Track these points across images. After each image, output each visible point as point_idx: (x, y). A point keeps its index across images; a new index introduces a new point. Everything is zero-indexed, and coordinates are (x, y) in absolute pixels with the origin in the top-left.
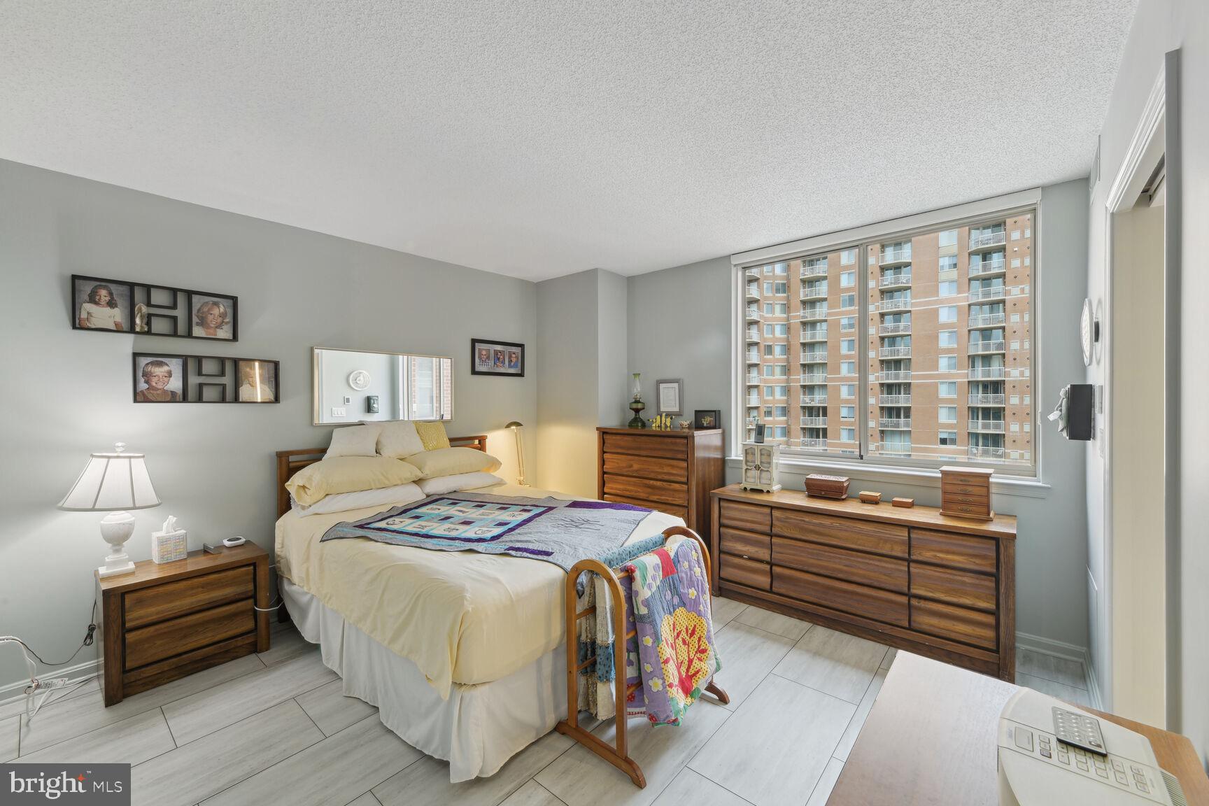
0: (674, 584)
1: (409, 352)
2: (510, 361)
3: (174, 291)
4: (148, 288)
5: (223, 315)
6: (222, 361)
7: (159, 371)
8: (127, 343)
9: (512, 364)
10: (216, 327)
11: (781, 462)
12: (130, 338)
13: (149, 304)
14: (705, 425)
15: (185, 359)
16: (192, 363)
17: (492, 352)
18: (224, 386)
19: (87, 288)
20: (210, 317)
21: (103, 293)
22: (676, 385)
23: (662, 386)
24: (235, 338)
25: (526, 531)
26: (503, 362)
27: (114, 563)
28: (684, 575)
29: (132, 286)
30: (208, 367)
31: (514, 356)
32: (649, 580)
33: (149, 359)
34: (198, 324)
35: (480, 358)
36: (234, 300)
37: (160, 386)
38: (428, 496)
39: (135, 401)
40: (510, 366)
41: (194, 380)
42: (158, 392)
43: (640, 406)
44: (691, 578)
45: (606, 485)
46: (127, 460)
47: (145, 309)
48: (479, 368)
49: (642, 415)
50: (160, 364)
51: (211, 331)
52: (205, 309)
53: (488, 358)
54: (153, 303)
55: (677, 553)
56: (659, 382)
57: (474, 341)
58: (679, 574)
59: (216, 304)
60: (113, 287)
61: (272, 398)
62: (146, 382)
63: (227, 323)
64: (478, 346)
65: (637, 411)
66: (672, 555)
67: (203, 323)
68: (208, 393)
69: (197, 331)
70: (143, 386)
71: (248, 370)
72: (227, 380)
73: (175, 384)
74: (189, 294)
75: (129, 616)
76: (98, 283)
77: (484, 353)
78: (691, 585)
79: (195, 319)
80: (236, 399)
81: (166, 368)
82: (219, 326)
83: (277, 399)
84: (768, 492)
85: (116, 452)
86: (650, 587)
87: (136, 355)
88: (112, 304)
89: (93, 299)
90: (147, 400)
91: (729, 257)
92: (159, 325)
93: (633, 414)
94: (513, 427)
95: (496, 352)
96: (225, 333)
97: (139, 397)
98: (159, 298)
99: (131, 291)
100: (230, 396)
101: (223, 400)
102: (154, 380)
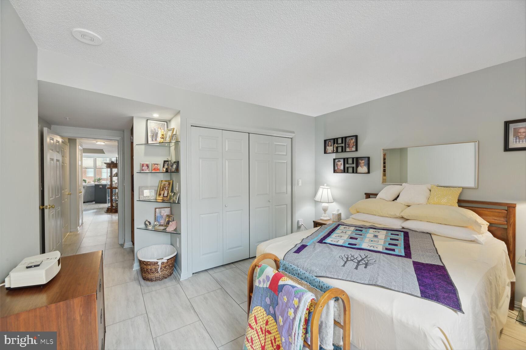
3: (342, 138)
4: (337, 139)
5: (353, 143)
6: (353, 159)
7: (339, 163)
8: (334, 156)
12: (335, 154)
15: (344, 159)
16: (346, 160)
18: (354, 167)
20: (351, 144)
21: (330, 143)
24: (357, 150)
27: (325, 217)
29: (334, 139)
30: (350, 161)
33: (337, 160)
35: (516, 136)
37: (339, 168)
39: (334, 173)
41: (347, 166)
42: (339, 170)
46: (326, 189)
47: (336, 145)
48: (513, 145)
50: (339, 161)
51: (351, 149)
52: (349, 142)
54: (338, 143)
59: (352, 139)
60: (331, 141)
61: (367, 171)
62: (337, 167)
63: (355, 145)
67: (349, 147)
68: (350, 170)
69: (348, 150)
70: (336, 168)
71: (360, 161)
72: (355, 165)
74: (346, 138)
76: (329, 141)
79: (347, 146)
80: (356, 172)
81: (340, 163)
82: (353, 147)
83: (369, 172)
85: (325, 187)
88: (331, 146)
89: (328, 146)
90: (337, 172)
92: (340, 149)
96: (354, 149)
97: (335, 171)
98: (340, 141)
99: (335, 140)
100: (355, 171)
101: (353, 172)
102: (338, 166)
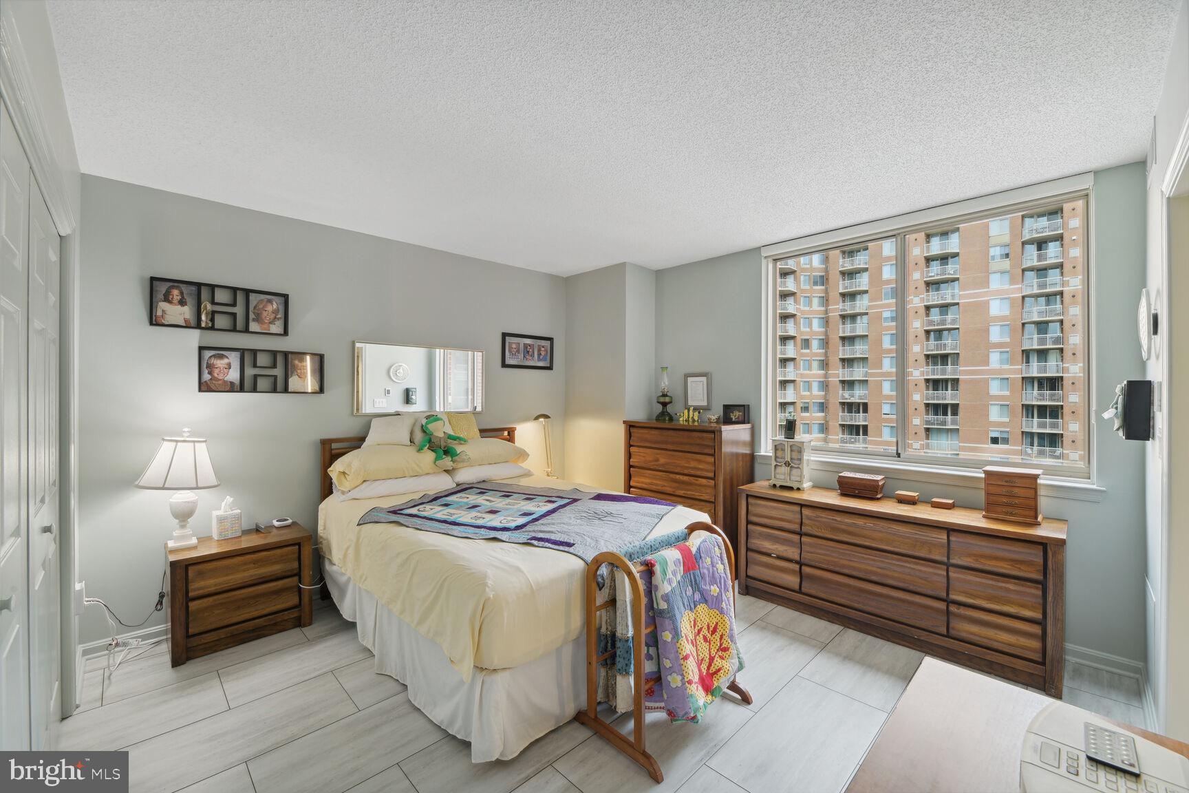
0: (695, 581)
1: (445, 346)
2: (539, 355)
3: (234, 290)
4: (212, 287)
5: (276, 312)
6: (274, 353)
7: (220, 363)
8: (193, 338)
9: (541, 357)
10: (270, 323)
11: (812, 458)
12: (197, 332)
13: (213, 303)
14: (734, 419)
15: (242, 352)
16: (248, 356)
17: (522, 347)
18: (275, 377)
19: (162, 288)
20: (265, 314)
21: (176, 292)
22: (704, 379)
23: (690, 379)
24: (286, 333)
25: (549, 521)
26: (533, 355)
27: (182, 537)
28: (706, 571)
29: (199, 285)
30: (263, 360)
31: (543, 349)
32: (669, 575)
33: (213, 353)
34: (254, 320)
35: (510, 351)
36: (286, 297)
37: (220, 378)
38: (458, 485)
39: (200, 390)
40: (539, 360)
41: (250, 372)
42: (220, 382)
43: (667, 399)
44: (713, 574)
45: (632, 479)
46: (192, 444)
47: (209, 307)
48: (509, 361)
49: (669, 408)
50: (221, 357)
51: (265, 326)
52: (261, 306)
53: (518, 351)
54: (216, 301)
55: (699, 549)
56: (687, 376)
57: (504, 335)
58: (701, 570)
59: (270, 301)
60: (183, 287)
61: (317, 388)
62: (210, 373)
63: (278, 319)
64: (507, 338)
65: (664, 404)
66: (694, 550)
67: (258, 319)
68: (262, 384)
69: (254, 326)
70: (206, 377)
71: (296, 362)
72: (278, 372)
73: (234, 375)
74: (247, 292)
75: (192, 586)
76: (171, 284)
77: (514, 346)
78: (713, 581)
79: (252, 316)
80: (286, 390)
81: (226, 361)
82: (272, 322)
83: (321, 390)
84: (798, 489)
85: (183, 436)
86: (670, 582)
87: (201, 349)
88: (182, 303)
89: (167, 299)
90: (210, 390)
91: (759, 248)
92: (221, 321)
93: (660, 407)
94: (542, 420)
95: (526, 346)
96: (277, 328)
97: (204, 387)
98: (221, 296)
99: (199, 291)
100: (280, 387)
101: (274, 390)
102: (216, 371)
